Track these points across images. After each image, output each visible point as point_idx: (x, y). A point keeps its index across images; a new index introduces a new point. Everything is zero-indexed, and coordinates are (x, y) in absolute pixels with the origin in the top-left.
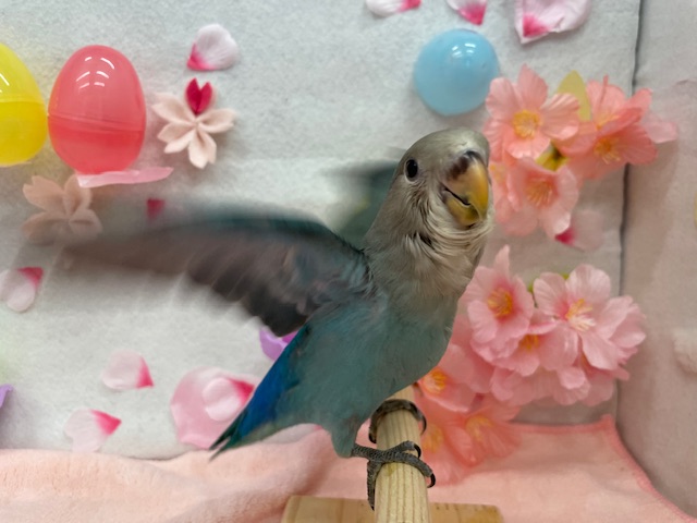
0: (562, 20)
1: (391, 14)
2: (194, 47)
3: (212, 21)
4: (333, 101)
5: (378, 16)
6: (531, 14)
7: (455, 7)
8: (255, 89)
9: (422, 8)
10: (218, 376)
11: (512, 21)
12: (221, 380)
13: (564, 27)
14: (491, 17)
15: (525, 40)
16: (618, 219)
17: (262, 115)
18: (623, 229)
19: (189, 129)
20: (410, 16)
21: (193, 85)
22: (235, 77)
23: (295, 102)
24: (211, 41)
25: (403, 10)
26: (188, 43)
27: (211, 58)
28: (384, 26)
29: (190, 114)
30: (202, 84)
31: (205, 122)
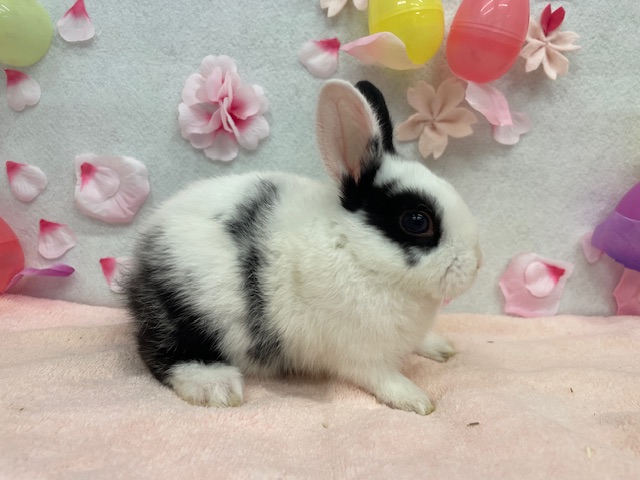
8: (590, 16)
10: (536, 260)
12: (537, 263)
17: (593, 38)
19: (541, 47)
21: (549, 8)
22: (576, 5)
23: (621, 29)
29: (542, 35)
30: (554, 9)
31: (552, 42)
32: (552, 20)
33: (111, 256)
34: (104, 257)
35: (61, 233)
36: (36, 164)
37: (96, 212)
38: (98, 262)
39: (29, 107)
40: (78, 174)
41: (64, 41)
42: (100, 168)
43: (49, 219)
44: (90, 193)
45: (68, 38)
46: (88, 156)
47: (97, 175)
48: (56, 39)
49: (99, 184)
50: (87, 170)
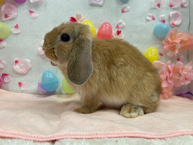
0: (178, 23)
1: (150, 20)
2: (118, 24)
3: (121, 20)
4: (140, 34)
5: (148, 21)
6: (173, 22)
7: (161, 20)
8: (127, 32)
9: (155, 20)
11: (170, 23)
13: (178, 24)
14: (166, 22)
15: (172, 26)
16: (187, 57)
17: (128, 36)
18: (188, 59)
20: (153, 21)
21: (118, 30)
22: (124, 29)
23: (134, 34)
24: (121, 23)
25: (152, 20)
26: (117, 24)
27: (120, 26)
28: (149, 23)
29: (117, 35)
30: (119, 30)
31: (119, 37)
32: (119, 33)
33: (21, 82)
34: (20, 82)
35: (9, 77)
36: (4, 60)
37: (18, 71)
38: (18, 83)
39: (4, 47)
40: (14, 63)
41: (13, 33)
42: (20, 62)
43: (6, 73)
44: (17, 67)
45: (14, 33)
46: (17, 59)
47: (19, 63)
48: (11, 33)
49: (19, 65)
50: (16, 62)
